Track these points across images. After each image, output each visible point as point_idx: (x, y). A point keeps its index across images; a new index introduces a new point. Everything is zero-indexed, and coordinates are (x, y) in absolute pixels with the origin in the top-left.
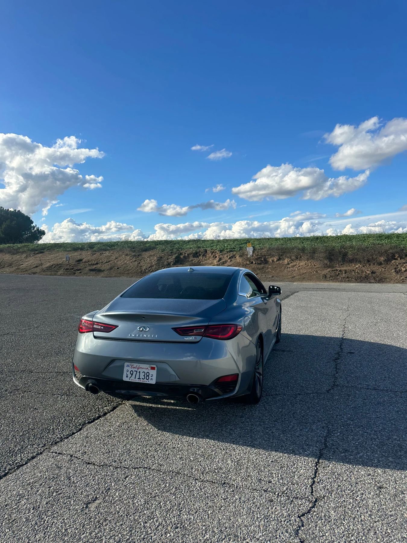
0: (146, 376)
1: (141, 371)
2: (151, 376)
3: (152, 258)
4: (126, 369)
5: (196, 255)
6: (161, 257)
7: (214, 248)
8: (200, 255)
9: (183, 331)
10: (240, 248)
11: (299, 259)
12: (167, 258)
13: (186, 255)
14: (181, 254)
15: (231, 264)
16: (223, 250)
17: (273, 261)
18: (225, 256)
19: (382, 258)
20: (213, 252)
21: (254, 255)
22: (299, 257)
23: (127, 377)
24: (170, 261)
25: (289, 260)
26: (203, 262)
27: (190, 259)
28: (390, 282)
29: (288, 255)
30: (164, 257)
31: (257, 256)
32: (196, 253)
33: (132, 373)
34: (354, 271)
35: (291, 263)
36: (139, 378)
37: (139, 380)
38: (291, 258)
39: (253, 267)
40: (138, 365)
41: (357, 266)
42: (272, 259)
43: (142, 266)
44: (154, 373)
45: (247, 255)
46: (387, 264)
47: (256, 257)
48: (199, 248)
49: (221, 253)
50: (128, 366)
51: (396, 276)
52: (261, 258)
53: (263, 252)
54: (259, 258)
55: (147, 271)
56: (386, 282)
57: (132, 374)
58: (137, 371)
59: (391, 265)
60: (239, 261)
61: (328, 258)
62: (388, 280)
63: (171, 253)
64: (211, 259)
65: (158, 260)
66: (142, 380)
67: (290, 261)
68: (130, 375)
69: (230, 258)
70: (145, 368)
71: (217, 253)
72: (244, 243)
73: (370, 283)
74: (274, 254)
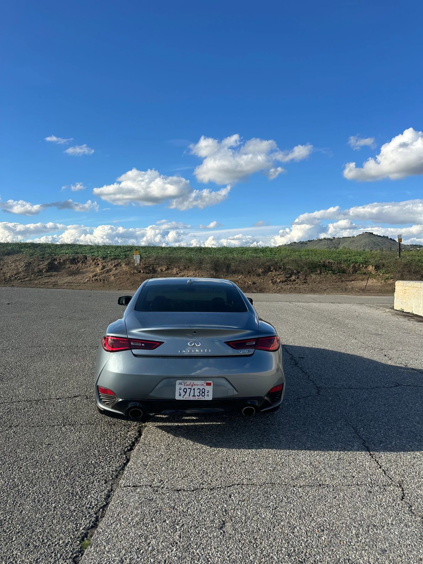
0: (201, 393)
1: (196, 387)
2: (208, 392)
3: (18, 264)
4: (178, 387)
5: (74, 261)
6: (30, 263)
7: (96, 254)
8: (79, 262)
9: (236, 344)
10: (126, 255)
11: (187, 269)
12: (37, 264)
13: (61, 261)
14: (55, 260)
15: (117, 272)
16: (106, 257)
17: (162, 270)
18: (109, 264)
19: (260, 270)
20: (94, 259)
21: (141, 264)
22: (187, 267)
23: (180, 395)
24: (41, 267)
25: (178, 269)
26: (83, 270)
27: (67, 266)
28: (268, 292)
29: (176, 265)
30: (34, 263)
31: (145, 264)
32: (74, 259)
33: (185, 390)
34: (237, 281)
35: (180, 273)
36: (194, 396)
37: (194, 397)
38: (179, 268)
39: (141, 276)
40: (192, 382)
41: (240, 277)
42: (160, 268)
43: (5, 273)
44: (210, 389)
45: (134, 263)
46: (265, 275)
47: (144, 266)
48: (76, 254)
49: (103, 260)
50: (180, 384)
51: (273, 287)
52: (149, 267)
53: (150, 261)
54: (147, 267)
55: (12, 278)
56: (266, 292)
57: (186, 392)
58: (191, 389)
59: (268, 277)
60: (126, 269)
61: (214, 269)
62: (267, 290)
63: (43, 258)
64: (92, 267)
65: (26, 266)
66: (197, 397)
67: (179, 271)
68: (183, 394)
69: (115, 266)
70: (200, 384)
71: (100, 260)
72: (128, 250)
73: (253, 292)
74: (162, 263)
